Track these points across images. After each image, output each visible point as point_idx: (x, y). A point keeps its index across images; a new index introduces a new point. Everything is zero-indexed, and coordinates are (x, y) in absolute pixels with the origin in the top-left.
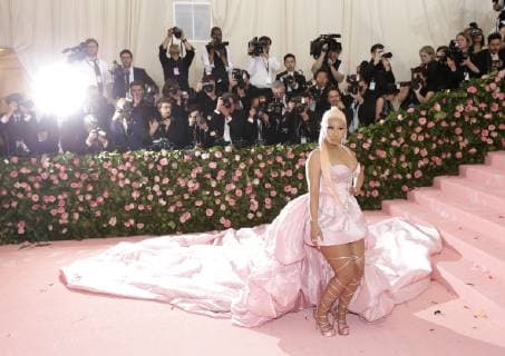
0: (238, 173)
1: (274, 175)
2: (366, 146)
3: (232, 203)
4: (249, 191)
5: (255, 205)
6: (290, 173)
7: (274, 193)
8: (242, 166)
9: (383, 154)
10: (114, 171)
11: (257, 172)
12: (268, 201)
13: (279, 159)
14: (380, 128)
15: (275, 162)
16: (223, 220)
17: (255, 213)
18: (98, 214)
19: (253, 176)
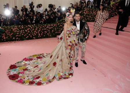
0: (36, 29)
1: (43, 30)
2: (58, 24)
3: (35, 34)
4: (38, 32)
5: (39, 35)
6: (45, 29)
7: (43, 33)
8: (37, 28)
9: (61, 26)
10: (13, 29)
11: (40, 29)
12: (42, 34)
13: (44, 27)
14: (61, 21)
15: (43, 27)
16: (34, 38)
17: (39, 36)
18: (11, 37)
19: (39, 30)
